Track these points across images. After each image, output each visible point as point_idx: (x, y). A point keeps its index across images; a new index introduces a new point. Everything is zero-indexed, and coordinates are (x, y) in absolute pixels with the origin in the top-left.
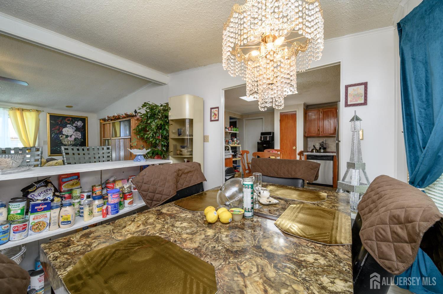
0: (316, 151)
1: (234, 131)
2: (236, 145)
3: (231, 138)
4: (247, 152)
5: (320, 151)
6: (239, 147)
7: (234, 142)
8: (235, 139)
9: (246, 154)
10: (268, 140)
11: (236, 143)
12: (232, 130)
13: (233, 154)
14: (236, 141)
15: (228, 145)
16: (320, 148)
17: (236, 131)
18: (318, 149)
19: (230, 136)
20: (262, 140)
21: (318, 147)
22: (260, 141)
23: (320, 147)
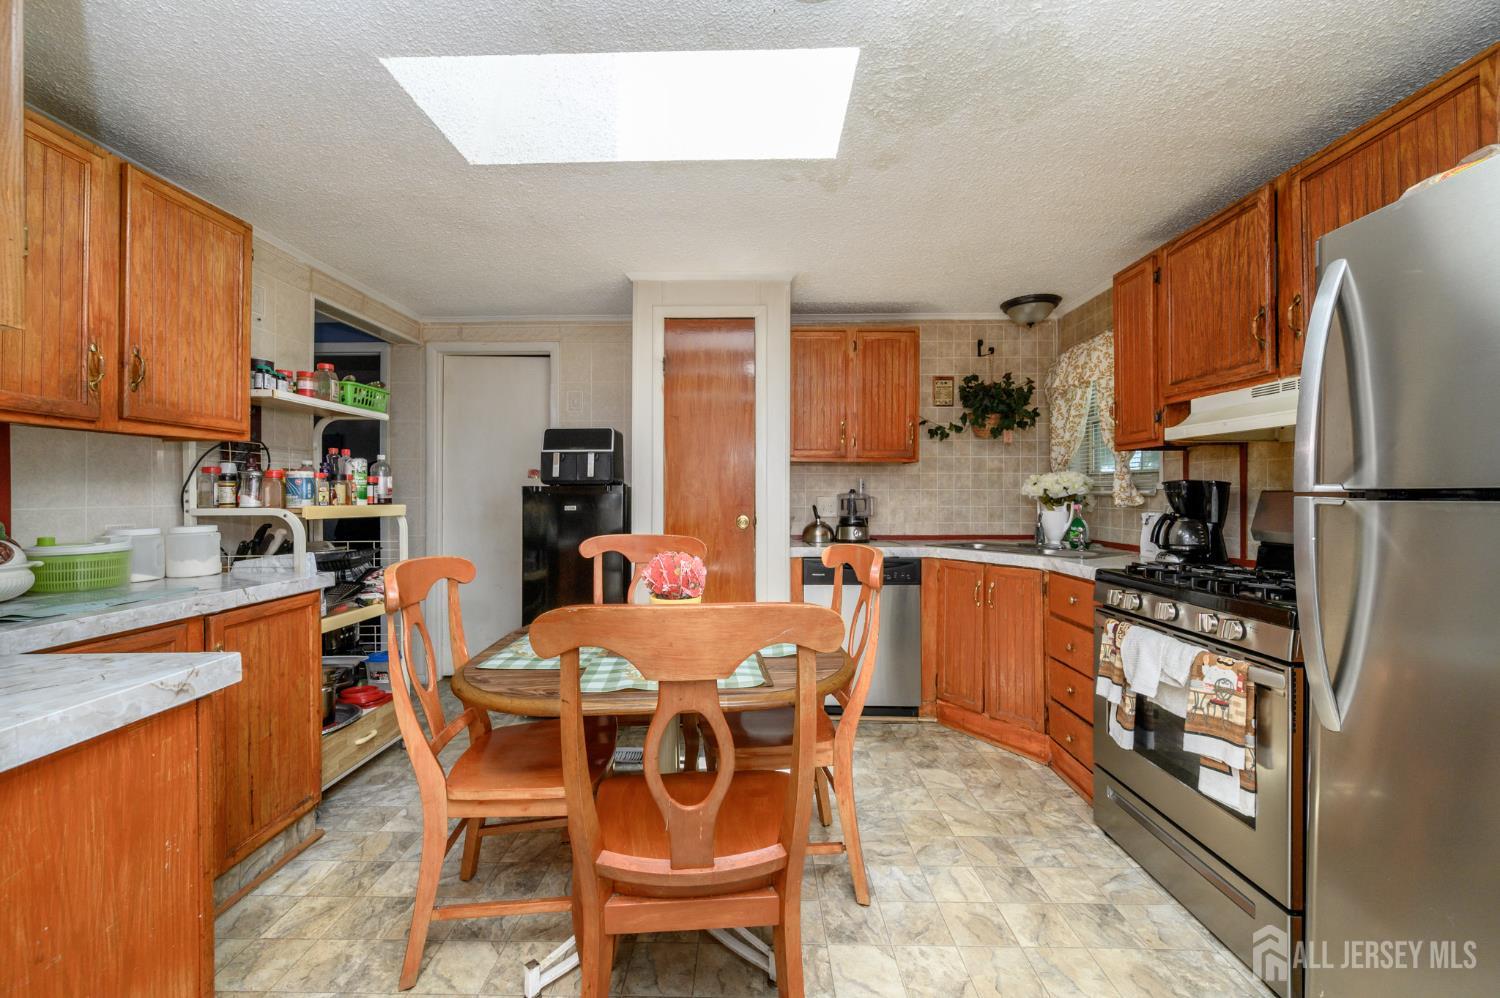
0: (824, 535)
1: (343, 400)
2: (361, 509)
3: (325, 452)
4: (456, 573)
5: (845, 533)
6: (394, 519)
7: (340, 489)
8: (359, 465)
9: (442, 584)
10: (591, 473)
11: (364, 496)
12: (326, 397)
13: (329, 579)
14: (359, 481)
15: (279, 512)
16: (844, 522)
17: (367, 403)
18: (834, 524)
19: (318, 444)
20: (556, 473)
21: (830, 513)
22: (537, 482)
23: (845, 513)
